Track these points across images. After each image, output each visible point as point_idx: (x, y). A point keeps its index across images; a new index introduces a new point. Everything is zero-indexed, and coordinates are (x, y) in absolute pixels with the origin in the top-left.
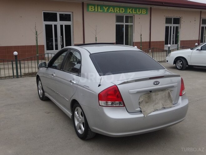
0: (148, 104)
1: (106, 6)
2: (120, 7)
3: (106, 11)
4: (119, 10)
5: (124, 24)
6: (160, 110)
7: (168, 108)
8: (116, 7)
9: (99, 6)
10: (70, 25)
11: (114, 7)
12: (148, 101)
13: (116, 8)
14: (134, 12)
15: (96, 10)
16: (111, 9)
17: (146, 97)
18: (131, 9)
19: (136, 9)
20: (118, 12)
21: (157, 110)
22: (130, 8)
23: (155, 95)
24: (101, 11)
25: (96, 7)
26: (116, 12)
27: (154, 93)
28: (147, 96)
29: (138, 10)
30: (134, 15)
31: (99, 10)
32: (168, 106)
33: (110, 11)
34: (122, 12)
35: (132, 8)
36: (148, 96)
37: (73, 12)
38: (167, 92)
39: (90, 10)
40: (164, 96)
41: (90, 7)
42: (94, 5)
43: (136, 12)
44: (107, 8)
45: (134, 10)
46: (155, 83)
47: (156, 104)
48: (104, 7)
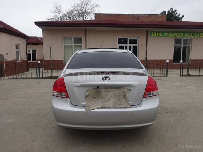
0: (96, 100)
1: (166, 32)
2: (178, 32)
3: (166, 36)
4: (178, 35)
5: (182, 45)
6: (109, 108)
7: (121, 108)
8: (175, 32)
9: (160, 32)
10: (137, 47)
11: (173, 32)
12: (95, 97)
13: (174, 34)
14: (191, 36)
15: (158, 35)
16: (171, 35)
17: (93, 93)
18: (189, 34)
19: (193, 33)
20: (177, 36)
21: (105, 108)
22: (188, 32)
23: (106, 92)
24: (162, 36)
25: (158, 33)
26: (174, 36)
27: (104, 89)
28: (94, 91)
29: (196, 34)
30: (192, 38)
31: (160, 35)
32: (122, 106)
33: (169, 36)
34: (180, 36)
35: (190, 32)
36: (97, 92)
37: (139, 38)
38: (123, 90)
39: (153, 35)
40: (118, 94)
41: (153, 33)
42: (156, 32)
43: (194, 35)
44: (167, 33)
45: (191, 34)
46: (104, 79)
47: (105, 101)
48: (165, 33)
